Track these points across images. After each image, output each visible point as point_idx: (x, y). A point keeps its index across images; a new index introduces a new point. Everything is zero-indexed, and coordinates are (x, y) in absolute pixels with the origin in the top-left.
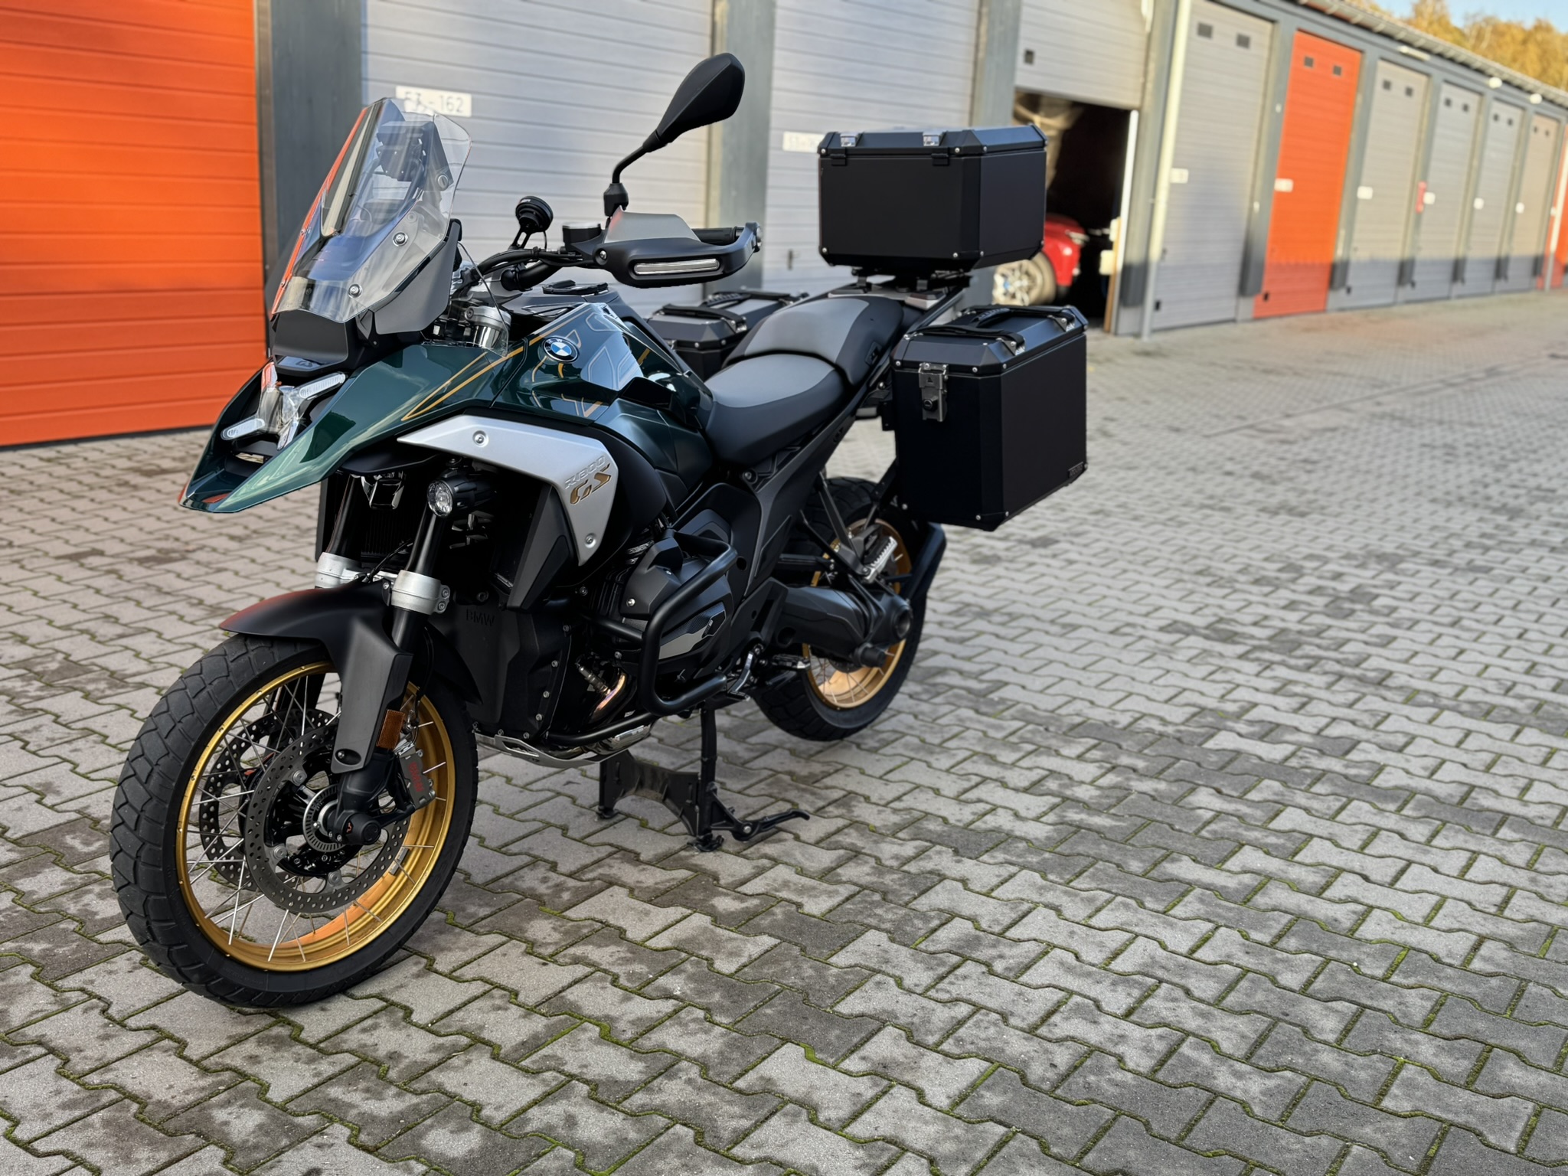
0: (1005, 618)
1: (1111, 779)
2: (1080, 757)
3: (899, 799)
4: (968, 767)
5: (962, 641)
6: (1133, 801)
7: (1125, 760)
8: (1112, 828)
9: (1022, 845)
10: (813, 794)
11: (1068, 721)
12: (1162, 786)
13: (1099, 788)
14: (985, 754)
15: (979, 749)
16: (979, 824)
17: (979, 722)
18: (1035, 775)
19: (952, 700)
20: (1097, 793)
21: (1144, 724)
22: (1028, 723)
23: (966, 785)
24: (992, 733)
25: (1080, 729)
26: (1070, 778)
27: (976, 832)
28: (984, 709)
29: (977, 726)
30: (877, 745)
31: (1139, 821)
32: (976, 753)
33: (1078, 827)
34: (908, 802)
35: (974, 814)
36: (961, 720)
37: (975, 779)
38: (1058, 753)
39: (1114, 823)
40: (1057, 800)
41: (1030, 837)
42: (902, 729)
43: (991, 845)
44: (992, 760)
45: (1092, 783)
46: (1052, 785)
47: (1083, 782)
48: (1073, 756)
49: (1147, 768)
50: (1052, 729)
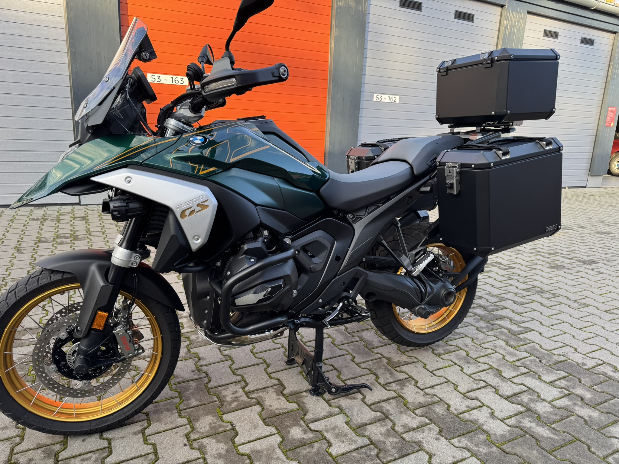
0: (551, 296)
1: (564, 402)
2: (551, 383)
3: (432, 387)
4: (483, 376)
5: (521, 304)
6: (571, 422)
7: (579, 391)
8: (547, 439)
9: (483, 437)
10: (391, 373)
11: (556, 358)
12: (595, 414)
13: (554, 406)
14: (497, 369)
15: (495, 366)
16: (467, 416)
17: (505, 349)
18: (518, 389)
19: (497, 334)
20: (551, 410)
21: (601, 369)
22: (532, 355)
23: (475, 386)
24: (508, 358)
25: (560, 365)
26: (539, 396)
27: (462, 420)
28: (511, 343)
29: (502, 352)
30: (442, 352)
31: (569, 438)
32: (492, 368)
33: (526, 432)
34: (437, 391)
35: (468, 407)
36: (495, 347)
37: (482, 384)
38: (539, 378)
39: (550, 435)
40: (522, 409)
41: (491, 432)
42: (460, 346)
43: (464, 432)
44: (499, 373)
45: (550, 402)
46: (525, 398)
47: (545, 400)
48: (548, 381)
49: (590, 400)
50: (543, 361)
